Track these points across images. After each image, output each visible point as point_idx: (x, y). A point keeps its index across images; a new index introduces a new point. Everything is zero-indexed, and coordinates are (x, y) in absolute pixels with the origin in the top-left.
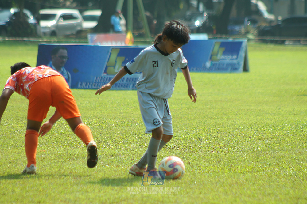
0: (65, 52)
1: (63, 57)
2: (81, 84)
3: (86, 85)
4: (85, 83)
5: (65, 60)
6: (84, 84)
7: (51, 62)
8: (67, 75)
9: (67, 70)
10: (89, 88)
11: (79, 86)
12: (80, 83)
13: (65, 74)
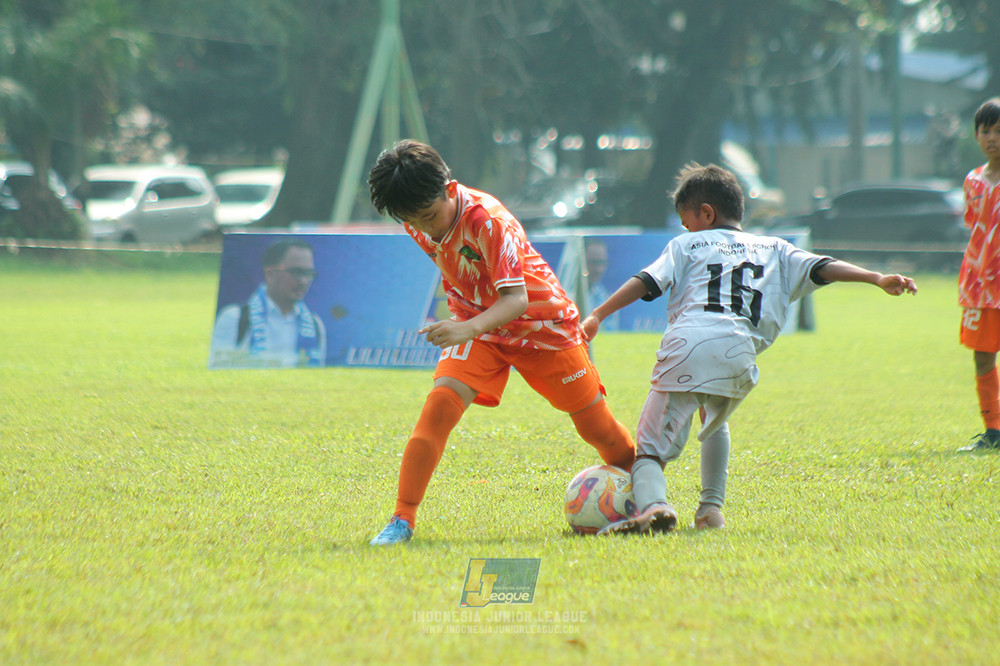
0: (305, 257)
1: (299, 271)
2: (357, 355)
3: (373, 355)
4: (370, 351)
5: (306, 280)
6: (365, 353)
7: (264, 288)
8: (311, 326)
9: (313, 309)
10: (380, 366)
11: (350, 359)
12: (352, 352)
13: (307, 323)
